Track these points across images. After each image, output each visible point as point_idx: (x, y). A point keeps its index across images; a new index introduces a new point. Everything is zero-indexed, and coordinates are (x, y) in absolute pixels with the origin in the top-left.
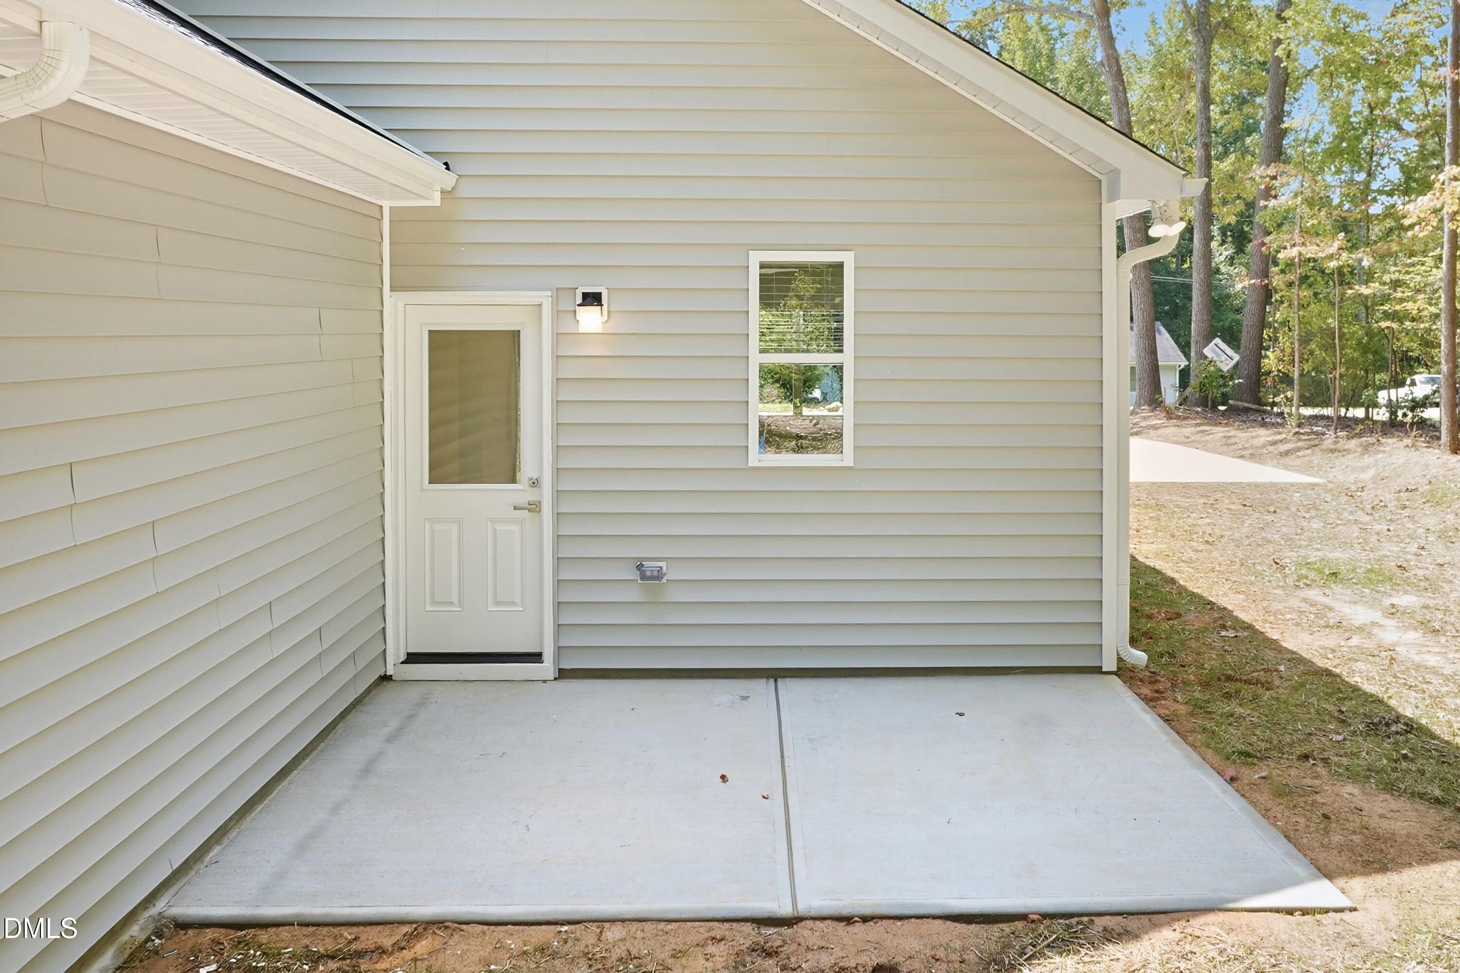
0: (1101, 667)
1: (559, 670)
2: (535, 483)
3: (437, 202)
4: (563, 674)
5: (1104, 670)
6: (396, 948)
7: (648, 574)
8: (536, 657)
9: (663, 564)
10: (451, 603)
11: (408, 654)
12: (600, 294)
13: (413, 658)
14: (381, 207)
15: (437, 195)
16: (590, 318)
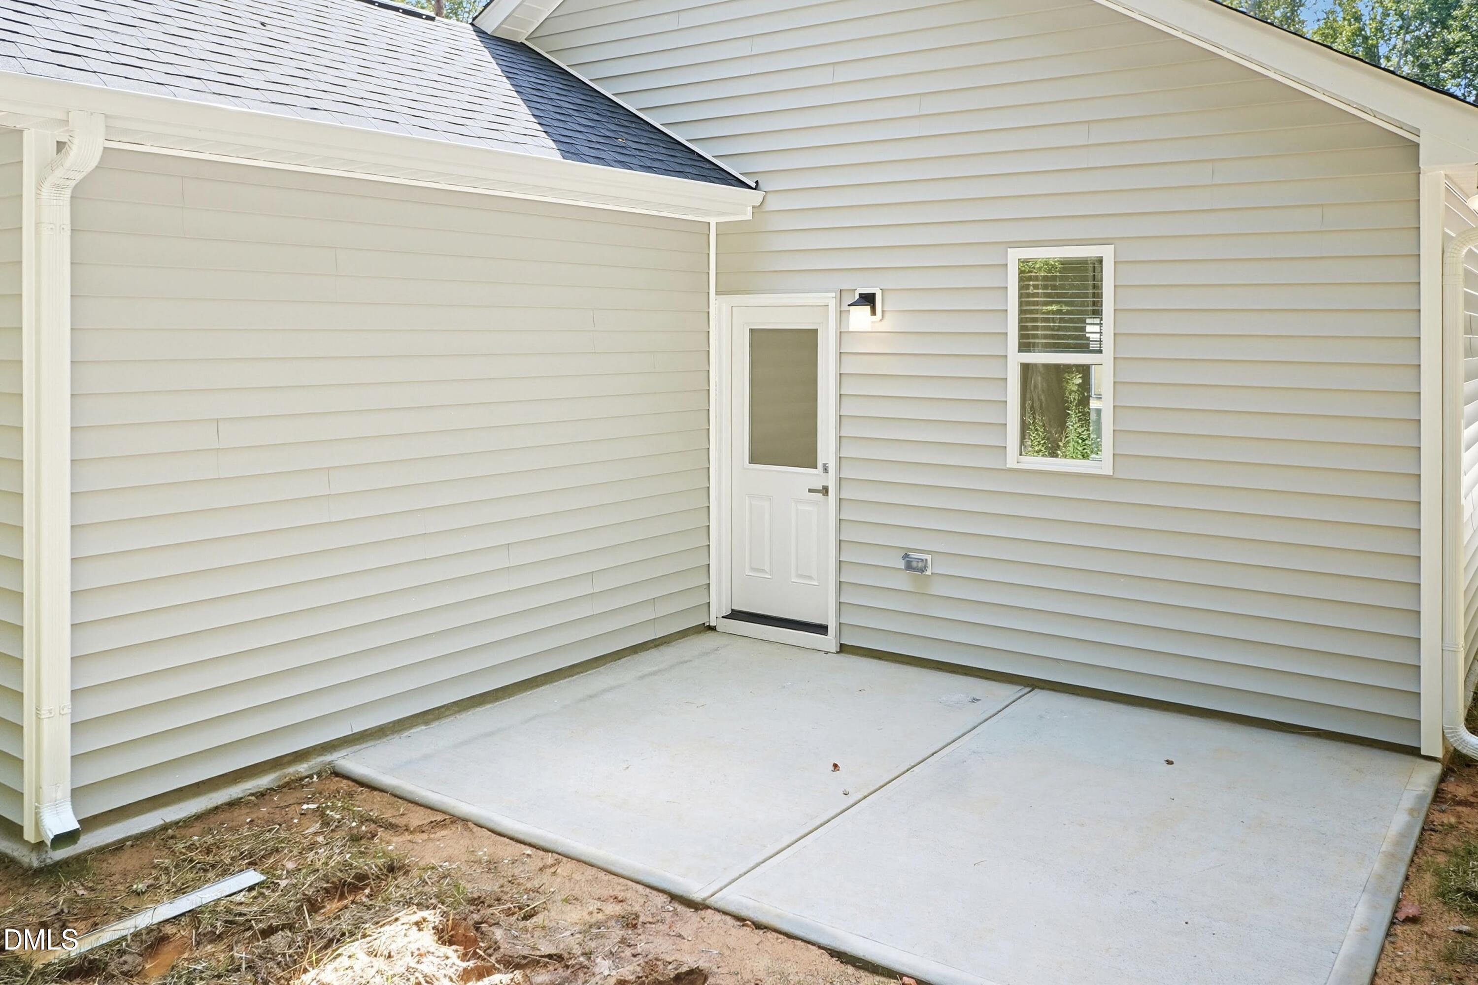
0: (1419, 749)
1: (841, 645)
2: (826, 470)
3: (749, 217)
4: (843, 649)
5: (1423, 753)
6: (418, 830)
7: (914, 564)
8: (822, 629)
9: (928, 557)
10: (763, 571)
11: (732, 610)
12: (874, 295)
13: (736, 615)
14: (709, 223)
15: (750, 209)
16: (860, 318)
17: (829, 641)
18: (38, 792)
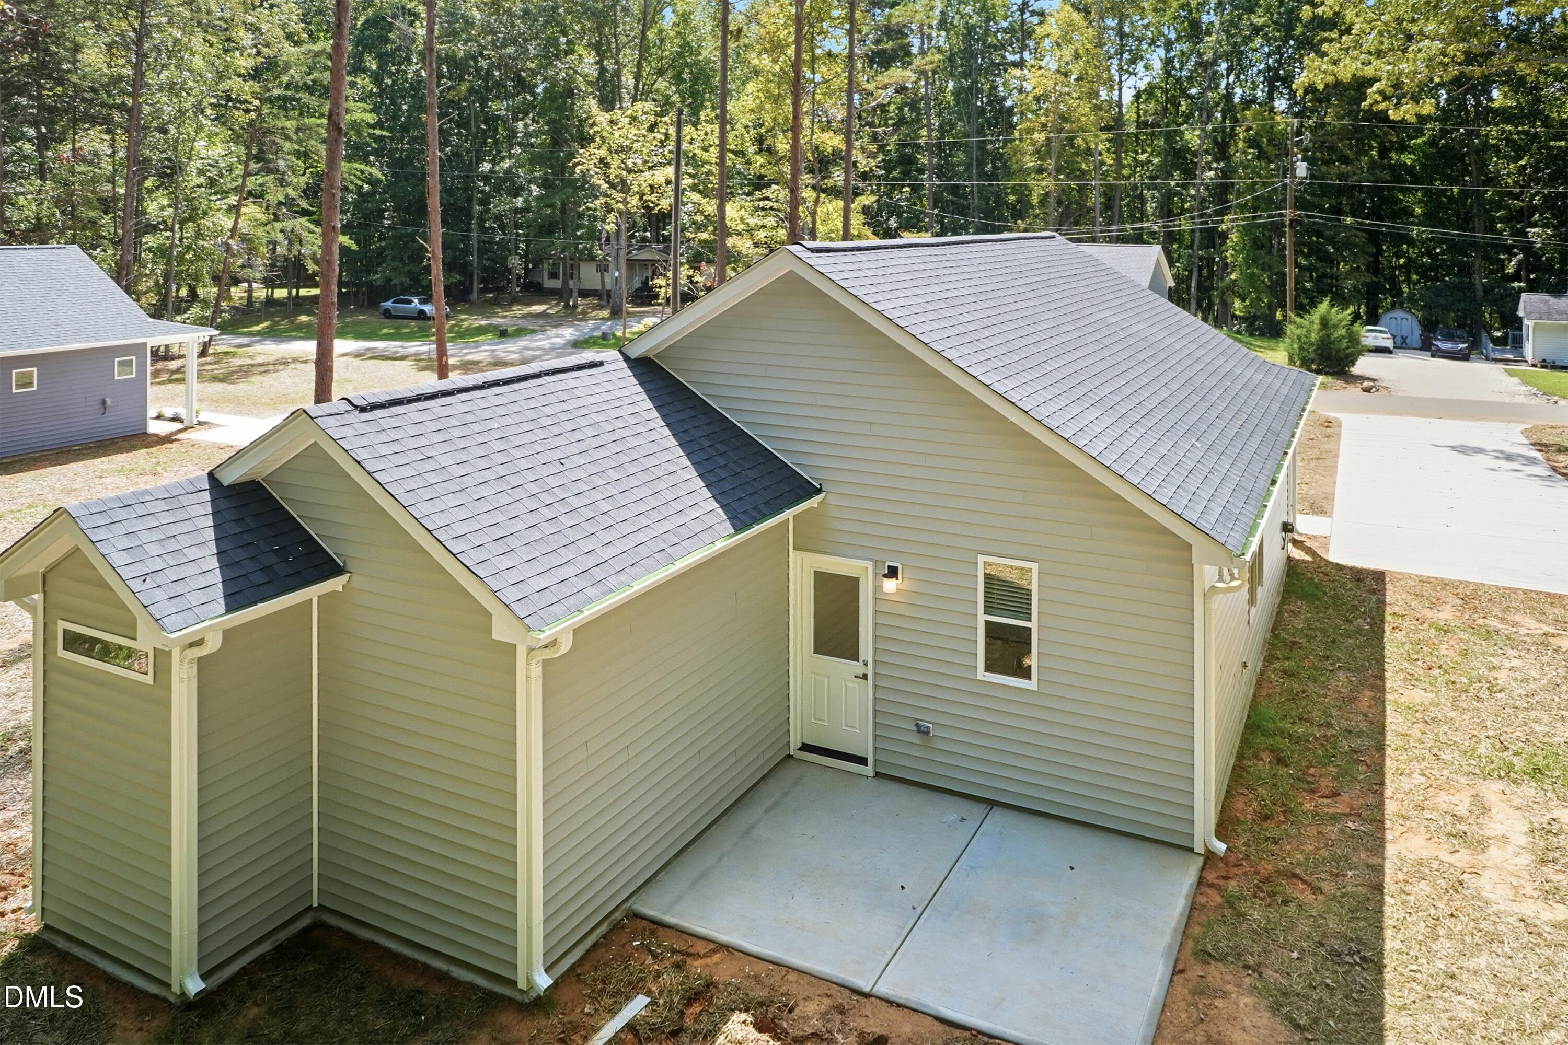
0: (1192, 848)
1: (876, 772)
2: (866, 664)
4: (878, 775)
5: (1194, 851)
7: (922, 729)
8: (863, 761)
9: (931, 726)
10: (823, 721)
11: (803, 743)
12: (897, 569)
13: (805, 747)
16: (890, 585)
17: (869, 770)
18: (529, 964)
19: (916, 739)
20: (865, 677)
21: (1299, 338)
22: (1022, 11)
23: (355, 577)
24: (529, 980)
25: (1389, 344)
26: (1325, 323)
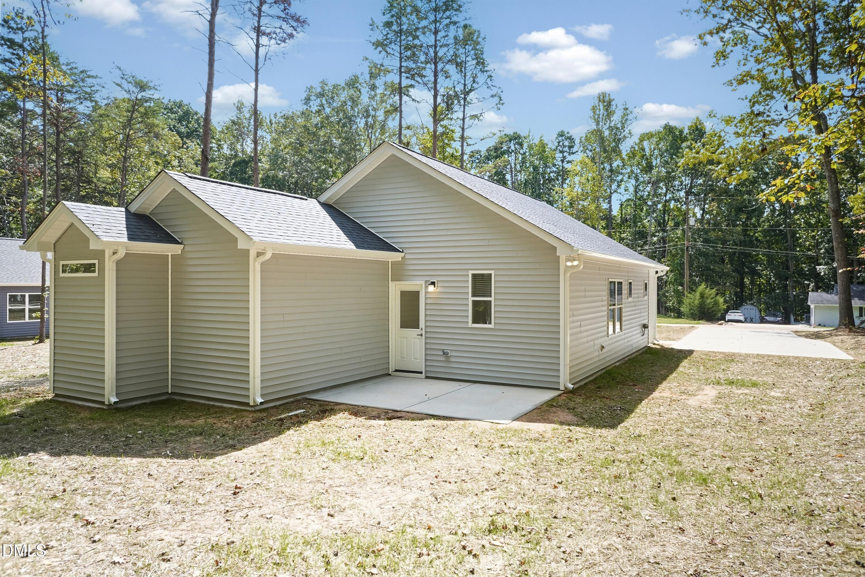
0: (559, 389)
2: (422, 329)
4: (427, 377)
7: (445, 353)
8: (421, 373)
9: (449, 351)
10: (404, 358)
12: (435, 282)
13: (396, 371)
14: (389, 262)
15: (401, 258)
16: (431, 288)
17: (423, 376)
18: (254, 394)
19: (442, 359)
20: (422, 335)
21: (690, 304)
22: (563, 161)
23: (186, 247)
24: (254, 401)
25: (742, 318)
26: (702, 296)
